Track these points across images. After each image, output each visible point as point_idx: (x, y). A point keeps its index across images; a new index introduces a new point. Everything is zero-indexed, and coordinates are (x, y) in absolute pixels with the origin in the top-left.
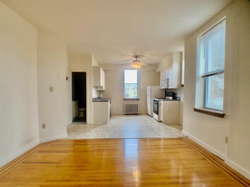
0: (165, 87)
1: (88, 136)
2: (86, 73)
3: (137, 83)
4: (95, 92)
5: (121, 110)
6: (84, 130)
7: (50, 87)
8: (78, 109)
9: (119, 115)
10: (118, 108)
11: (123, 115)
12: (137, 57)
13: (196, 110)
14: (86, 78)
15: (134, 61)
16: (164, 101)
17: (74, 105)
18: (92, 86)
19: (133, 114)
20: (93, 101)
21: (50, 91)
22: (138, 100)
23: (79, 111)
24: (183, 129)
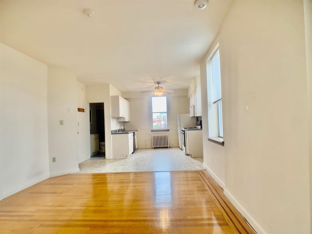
0: (192, 115)
1: (100, 171)
2: (103, 103)
3: (166, 111)
4: (115, 124)
5: (149, 143)
6: (99, 165)
7: (60, 121)
8: (99, 143)
9: (147, 149)
10: (146, 141)
11: (151, 149)
12: (158, 83)
13: (210, 140)
14: (104, 109)
15: (156, 88)
16: (189, 131)
17: (94, 138)
18: (111, 118)
19: (162, 148)
20: (112, 134)
21: (60, 125)
22: (168, 130)
23: (100, 145)
24: (204, 162)
